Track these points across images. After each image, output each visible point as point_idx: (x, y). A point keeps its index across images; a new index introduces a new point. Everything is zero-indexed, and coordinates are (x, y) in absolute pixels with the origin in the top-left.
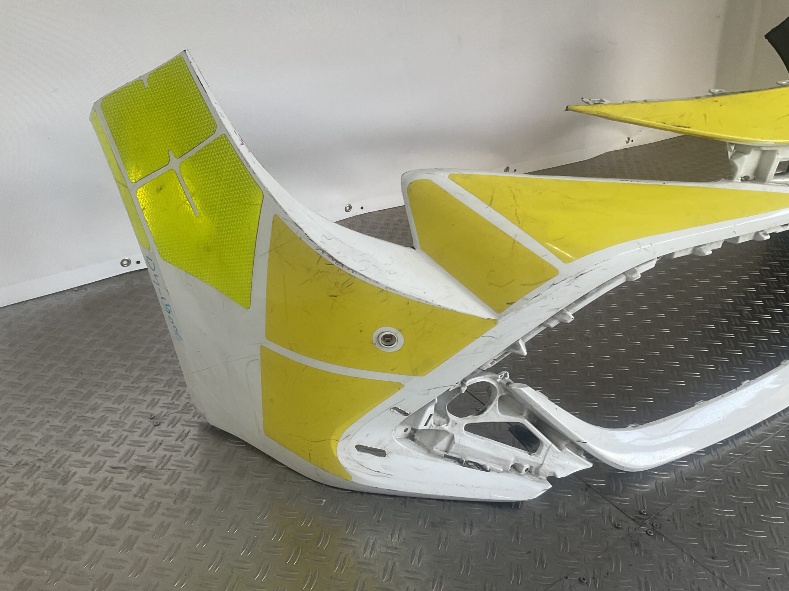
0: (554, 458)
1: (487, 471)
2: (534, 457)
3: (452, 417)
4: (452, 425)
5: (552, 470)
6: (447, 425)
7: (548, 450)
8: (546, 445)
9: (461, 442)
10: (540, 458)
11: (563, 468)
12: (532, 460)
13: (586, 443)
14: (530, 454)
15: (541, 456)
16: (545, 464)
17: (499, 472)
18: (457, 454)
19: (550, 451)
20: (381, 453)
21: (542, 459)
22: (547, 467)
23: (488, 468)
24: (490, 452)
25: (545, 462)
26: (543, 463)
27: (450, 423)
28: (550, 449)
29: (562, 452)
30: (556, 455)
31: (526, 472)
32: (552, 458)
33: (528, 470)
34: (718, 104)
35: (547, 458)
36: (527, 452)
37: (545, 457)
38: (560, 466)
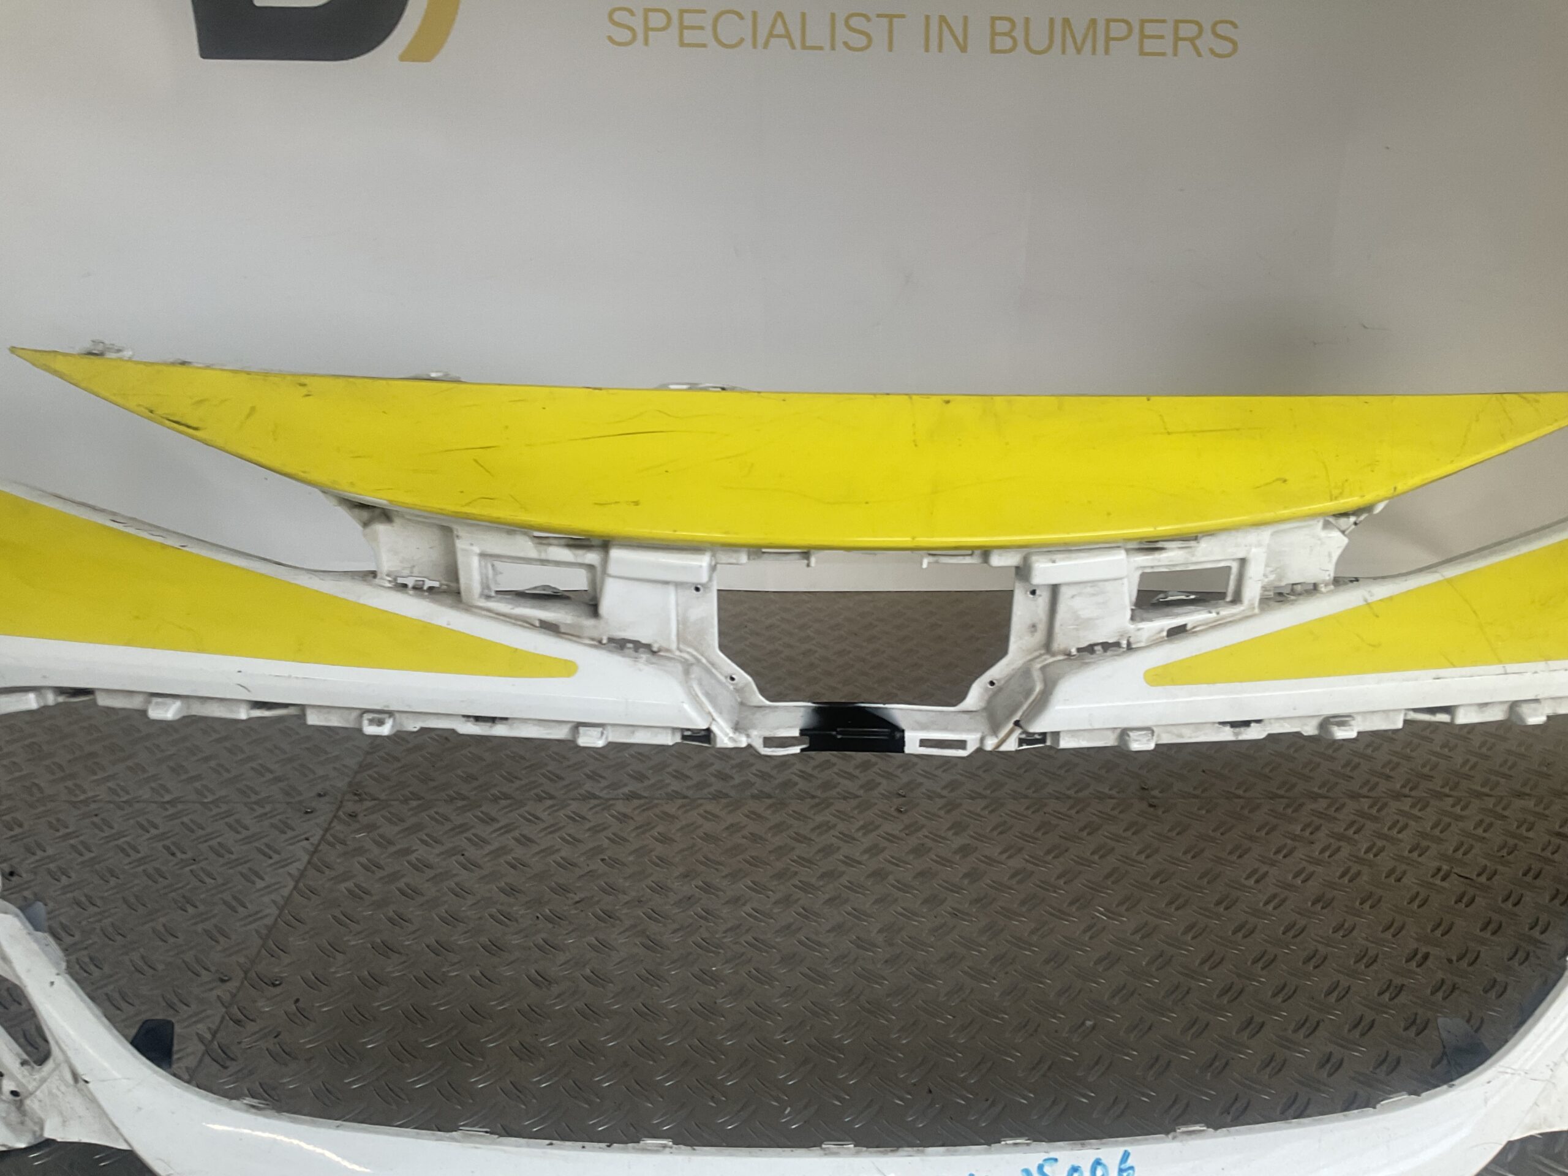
0: (59, 1093)
2: (26, 1073)
5: (43, 1114)
7: (53, 1073)
8: (53, 1063)
10: (35, 1080)
11: (64, 1121)
12: (19, 1077)
13: (89, 1082)
14: (23, 1063)
15: (37, 1076)
16: (35, 1097)
19: (55, 1076)
21: (35, 1084)
22: (37, 1104)
25: (38, 1093)
26: (35, 1091)
28: (57, 1072)
29: (76, 1086)
30: (63, 1088)
31: (11, 1097)
32: (54, 1091)
33: (14, 1093)
34: (304, 391)
35: (44, 1086)
36: (25, 1057)
37: (43, 1081)
38: (61, 1113)
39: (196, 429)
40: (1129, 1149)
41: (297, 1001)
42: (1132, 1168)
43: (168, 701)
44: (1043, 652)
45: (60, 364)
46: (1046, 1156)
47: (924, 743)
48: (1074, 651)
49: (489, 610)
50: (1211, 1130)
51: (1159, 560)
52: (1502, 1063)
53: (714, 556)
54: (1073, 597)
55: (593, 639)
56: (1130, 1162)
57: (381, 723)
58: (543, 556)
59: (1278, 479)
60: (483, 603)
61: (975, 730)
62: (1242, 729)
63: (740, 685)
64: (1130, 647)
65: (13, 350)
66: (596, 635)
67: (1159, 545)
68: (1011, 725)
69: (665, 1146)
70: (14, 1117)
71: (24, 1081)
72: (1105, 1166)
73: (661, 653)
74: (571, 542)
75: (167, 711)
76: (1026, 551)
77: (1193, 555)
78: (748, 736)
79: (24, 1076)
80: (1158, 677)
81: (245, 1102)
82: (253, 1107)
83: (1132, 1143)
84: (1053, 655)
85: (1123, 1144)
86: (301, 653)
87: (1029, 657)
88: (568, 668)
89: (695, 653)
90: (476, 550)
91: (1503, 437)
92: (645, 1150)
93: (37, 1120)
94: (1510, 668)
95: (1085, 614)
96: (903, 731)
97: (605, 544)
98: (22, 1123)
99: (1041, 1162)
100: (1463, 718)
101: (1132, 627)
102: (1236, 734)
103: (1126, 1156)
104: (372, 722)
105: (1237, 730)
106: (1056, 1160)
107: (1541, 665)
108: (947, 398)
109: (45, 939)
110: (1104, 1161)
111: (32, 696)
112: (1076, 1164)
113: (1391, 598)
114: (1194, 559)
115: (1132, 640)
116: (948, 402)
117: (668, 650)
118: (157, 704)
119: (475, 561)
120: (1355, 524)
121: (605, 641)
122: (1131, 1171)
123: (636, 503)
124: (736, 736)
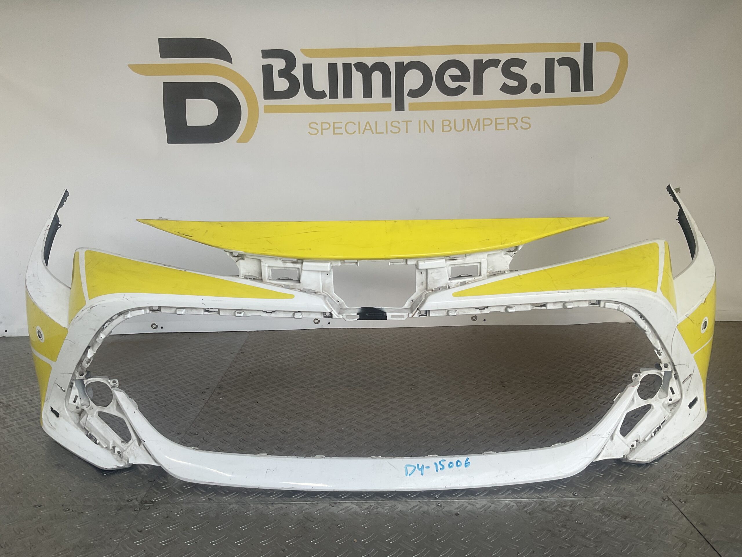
0: (134, 450)
1: (96, 443)
2: (123, 444)
3: (92, 403)
4: (90, 408)
5: (128, 456)
6: (87, 407)
7: (133, 442)
8: (133, 440)
9: (90, 421)
10: (126, 446)
11: (136, 458)
12: (121, 446)
13: (144, 441)
14: (122, 442)
15: (127, 445)
16: (126, 452)
17: (102, 447)
18: (88, 428)
19: (133, 444)
20: (57, 415)
21: (126, 447)
22: (126, 454)
23: (98, 442)
24: (102, 432)
25: (127, 450)
27: (90, 407)
30: (135, 448)
31: (118, 454)
32: (132, 449)
33: (119, 452)
34: (221, 225)
35: (129, 448)
36: (123, 440)
37: (129, 446)
38: (134, 455)
39: (191, 236)
40: (468, 457)
41: (204, 438)
42: (469, 463)
43: (182, 309)
44: (426, 290)
45: (151, 222)
46: (442, 459)
47: (392, 316)
48: (434, 289)
49: (270, 283)
50: (496, 453)
51: (455, 262)
52: (591, 432)
53: (331, 263)
54: (432, 273)
55: (299, 289)
56: (469, 461)
57: (241, 313)
58: (285, 266)
59: (487, 239)
60: (268, 281)
61: (406, 312)
62: (482, 310)
63: (341, 303)
64: (449, 288)
65: (137, 220)
66: (299, 288)
67: (455, 258)
68: (416, 310)
69: (322, 457)
70: (119, 458)
71: (123, 447)
72: (461, 462)
73: (318, 293)
74: (293, 262)
75: (182, 312)
76: (417, 259)
77: (465, 261)
78: (342, 315)
79: (123, 446)
80: (456, 295)
81: (192, 447)
82: (195, 449)
83: (469, 456)
84: (428, 291)
85: (466, 456)
86: (219, 294)
87: (422, 292)
88: (292, 296)
89: (327, 293)
90: (267, 265)
91: (557, 228)
92: (316, 458)
93: (126, 458)
94: (560, 291)
95: (436, 278)
96: (386, 313)
97: (301, 261)
98: (122, 460)
99: (440, 461)
100: (550, 307)
101: (449, 282)
102: (481, 312)
103: (467, 459)
104: (238, 313)
105: (481, 310)
106: (445, 460)
107: (570, 291)
108: (395, 221)
109: (132, 400)
110: (460, 461)
111: (143, 310)
112: (451, 461)
113: (526, 274)
114: (465, 262)
115: (450, 286)
116: (396, 222)
117: (320, 292)
118: (179, 310)
119: (267, 268)
120: (515, 254)
121: (302, 290)
122: (469, 464)
123: (310, 249)
124: (338, 315)
